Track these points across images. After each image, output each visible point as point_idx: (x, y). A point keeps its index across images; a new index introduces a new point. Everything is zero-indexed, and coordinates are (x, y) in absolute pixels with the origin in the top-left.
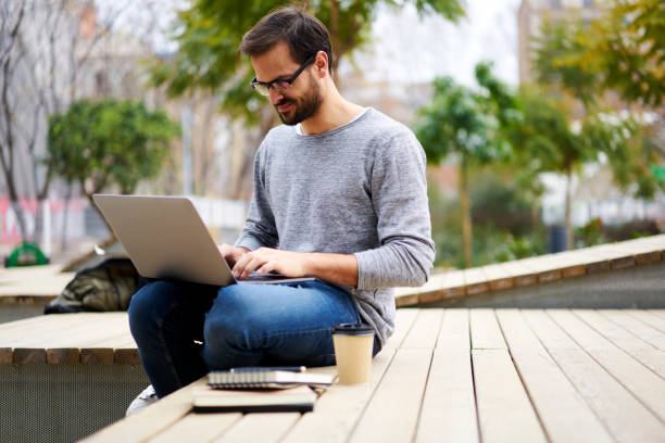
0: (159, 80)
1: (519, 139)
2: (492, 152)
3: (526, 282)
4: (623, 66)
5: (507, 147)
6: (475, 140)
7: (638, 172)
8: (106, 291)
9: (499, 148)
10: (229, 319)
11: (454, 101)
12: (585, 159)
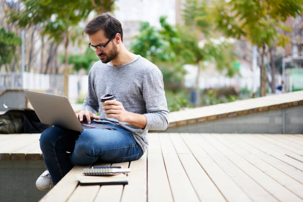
0: (14, 20)
1: (177, 50)
2: (166, 57)
3: (192, 122)
4: (225, 21)
5: (173, 54)
6: (159, 51)
7: (227, 65)
8: (9, 124)
9: (169, 55)
10: (86, 144)
11: (150, 33)
12: (206, 60)
